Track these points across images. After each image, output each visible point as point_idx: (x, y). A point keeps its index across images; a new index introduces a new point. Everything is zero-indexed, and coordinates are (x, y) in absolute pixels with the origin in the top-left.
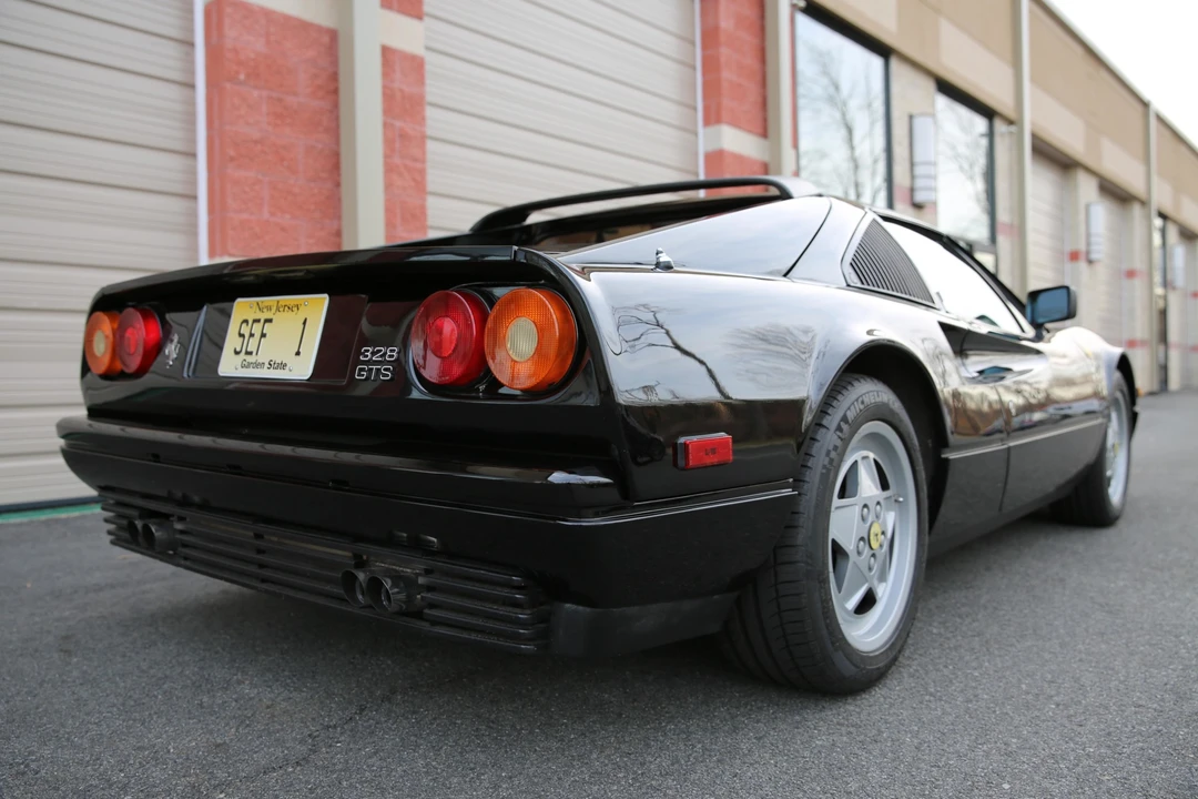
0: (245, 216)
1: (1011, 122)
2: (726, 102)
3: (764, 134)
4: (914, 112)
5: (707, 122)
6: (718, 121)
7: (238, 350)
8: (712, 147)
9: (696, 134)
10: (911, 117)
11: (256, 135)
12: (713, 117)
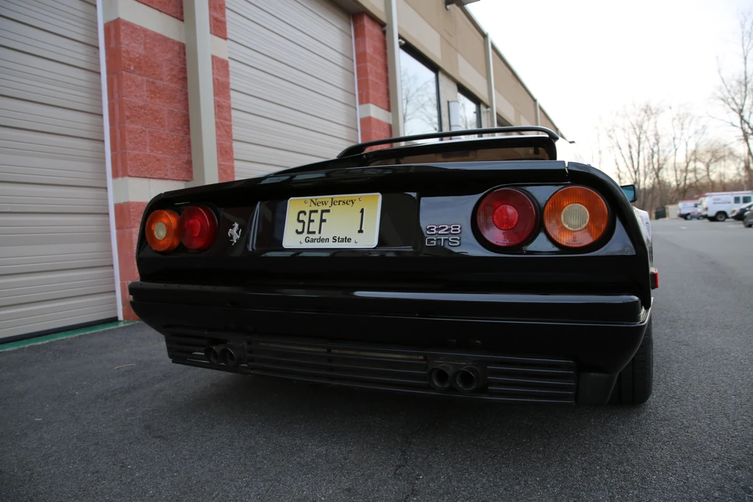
0: (137, 152)
1: (487, 107)
2: (371, 92)
3: (389, 110)
4: (450, 100)
5: (361, 102)
6: (368, 102)
7: (300, 230)
8: (364, 115)
9: (356, 109)
10: (448, 102)
11: (141, 104)
12: (364, 99)
